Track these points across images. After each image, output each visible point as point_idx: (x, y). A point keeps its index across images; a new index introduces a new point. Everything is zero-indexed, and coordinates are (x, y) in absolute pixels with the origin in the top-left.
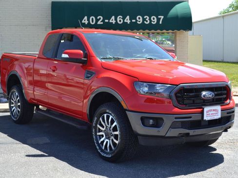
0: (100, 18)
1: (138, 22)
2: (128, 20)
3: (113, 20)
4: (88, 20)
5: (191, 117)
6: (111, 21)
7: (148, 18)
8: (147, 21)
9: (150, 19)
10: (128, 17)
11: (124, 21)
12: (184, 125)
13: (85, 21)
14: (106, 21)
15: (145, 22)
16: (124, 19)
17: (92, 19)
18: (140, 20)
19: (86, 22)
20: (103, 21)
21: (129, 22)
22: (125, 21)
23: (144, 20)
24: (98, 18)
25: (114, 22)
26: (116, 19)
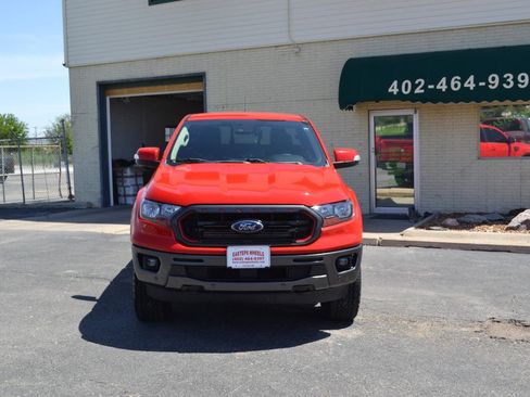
0: (420, 83)
1: (490, 87)
2: (470, 84)
3: (442, 86)
4: (399, 87)
5: (201, 261)
6: (438, 87)
7: (511, 76)
8: (508, 84)
9: (515, 80)
10: (472, 78)
11: (462, 85)
12: (190, 272)
13: (393, 89)
14: (431, 87)
15: (505, 85)
16: (463, 82)
17: (407, 85)
18: (494, 81)
19: (395, 91)
20: (425, 87)
21: (472, 86)
22: (466, 85)
23: (503, 80)
24: (417, 82)
25: (444, 88)
26: (448, 83)
